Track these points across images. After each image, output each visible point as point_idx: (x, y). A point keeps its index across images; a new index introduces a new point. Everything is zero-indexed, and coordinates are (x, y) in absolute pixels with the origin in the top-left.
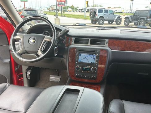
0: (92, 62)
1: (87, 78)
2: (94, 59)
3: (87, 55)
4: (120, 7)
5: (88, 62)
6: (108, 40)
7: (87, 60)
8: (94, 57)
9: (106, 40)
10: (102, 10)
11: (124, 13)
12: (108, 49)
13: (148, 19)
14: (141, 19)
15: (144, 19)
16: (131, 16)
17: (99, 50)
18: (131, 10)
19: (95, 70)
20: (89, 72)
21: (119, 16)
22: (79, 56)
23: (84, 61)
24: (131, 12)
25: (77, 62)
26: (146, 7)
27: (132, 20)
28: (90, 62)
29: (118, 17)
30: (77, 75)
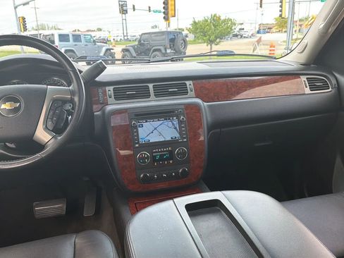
0: (173, 136)
1: (170, 177)
2: (175, 128)
3: (156, 123)
4: (100, 30)
5: (164, 140)
6: (191, 82)
7: (160, 134)
8: (173, 124)
9: (188, 83)
10: (68, 35)
11: (112, 41)
12: (198, 101)
13: (169, 51)
14: (155, 50)
15: (159, 50)
16: (133, 47)
17: (183, 107)
18: (125, 34)
19: (184, 153)
20: (171, 162)
21: (108, 47)
22: (139, 129)
23: (154, 138)
24: (126, 38)
25: (137, 143)
26: (153, 27)
27: (138, 55)
28: (169, 138)
29: (107, 50)
30: (145, 176)
